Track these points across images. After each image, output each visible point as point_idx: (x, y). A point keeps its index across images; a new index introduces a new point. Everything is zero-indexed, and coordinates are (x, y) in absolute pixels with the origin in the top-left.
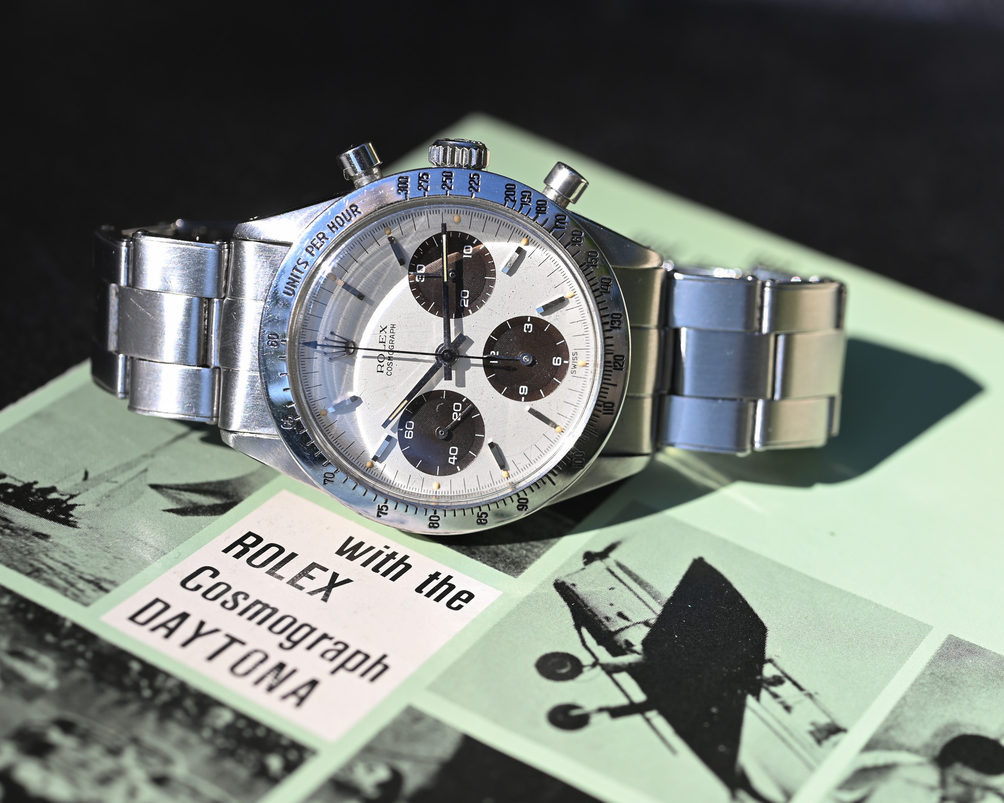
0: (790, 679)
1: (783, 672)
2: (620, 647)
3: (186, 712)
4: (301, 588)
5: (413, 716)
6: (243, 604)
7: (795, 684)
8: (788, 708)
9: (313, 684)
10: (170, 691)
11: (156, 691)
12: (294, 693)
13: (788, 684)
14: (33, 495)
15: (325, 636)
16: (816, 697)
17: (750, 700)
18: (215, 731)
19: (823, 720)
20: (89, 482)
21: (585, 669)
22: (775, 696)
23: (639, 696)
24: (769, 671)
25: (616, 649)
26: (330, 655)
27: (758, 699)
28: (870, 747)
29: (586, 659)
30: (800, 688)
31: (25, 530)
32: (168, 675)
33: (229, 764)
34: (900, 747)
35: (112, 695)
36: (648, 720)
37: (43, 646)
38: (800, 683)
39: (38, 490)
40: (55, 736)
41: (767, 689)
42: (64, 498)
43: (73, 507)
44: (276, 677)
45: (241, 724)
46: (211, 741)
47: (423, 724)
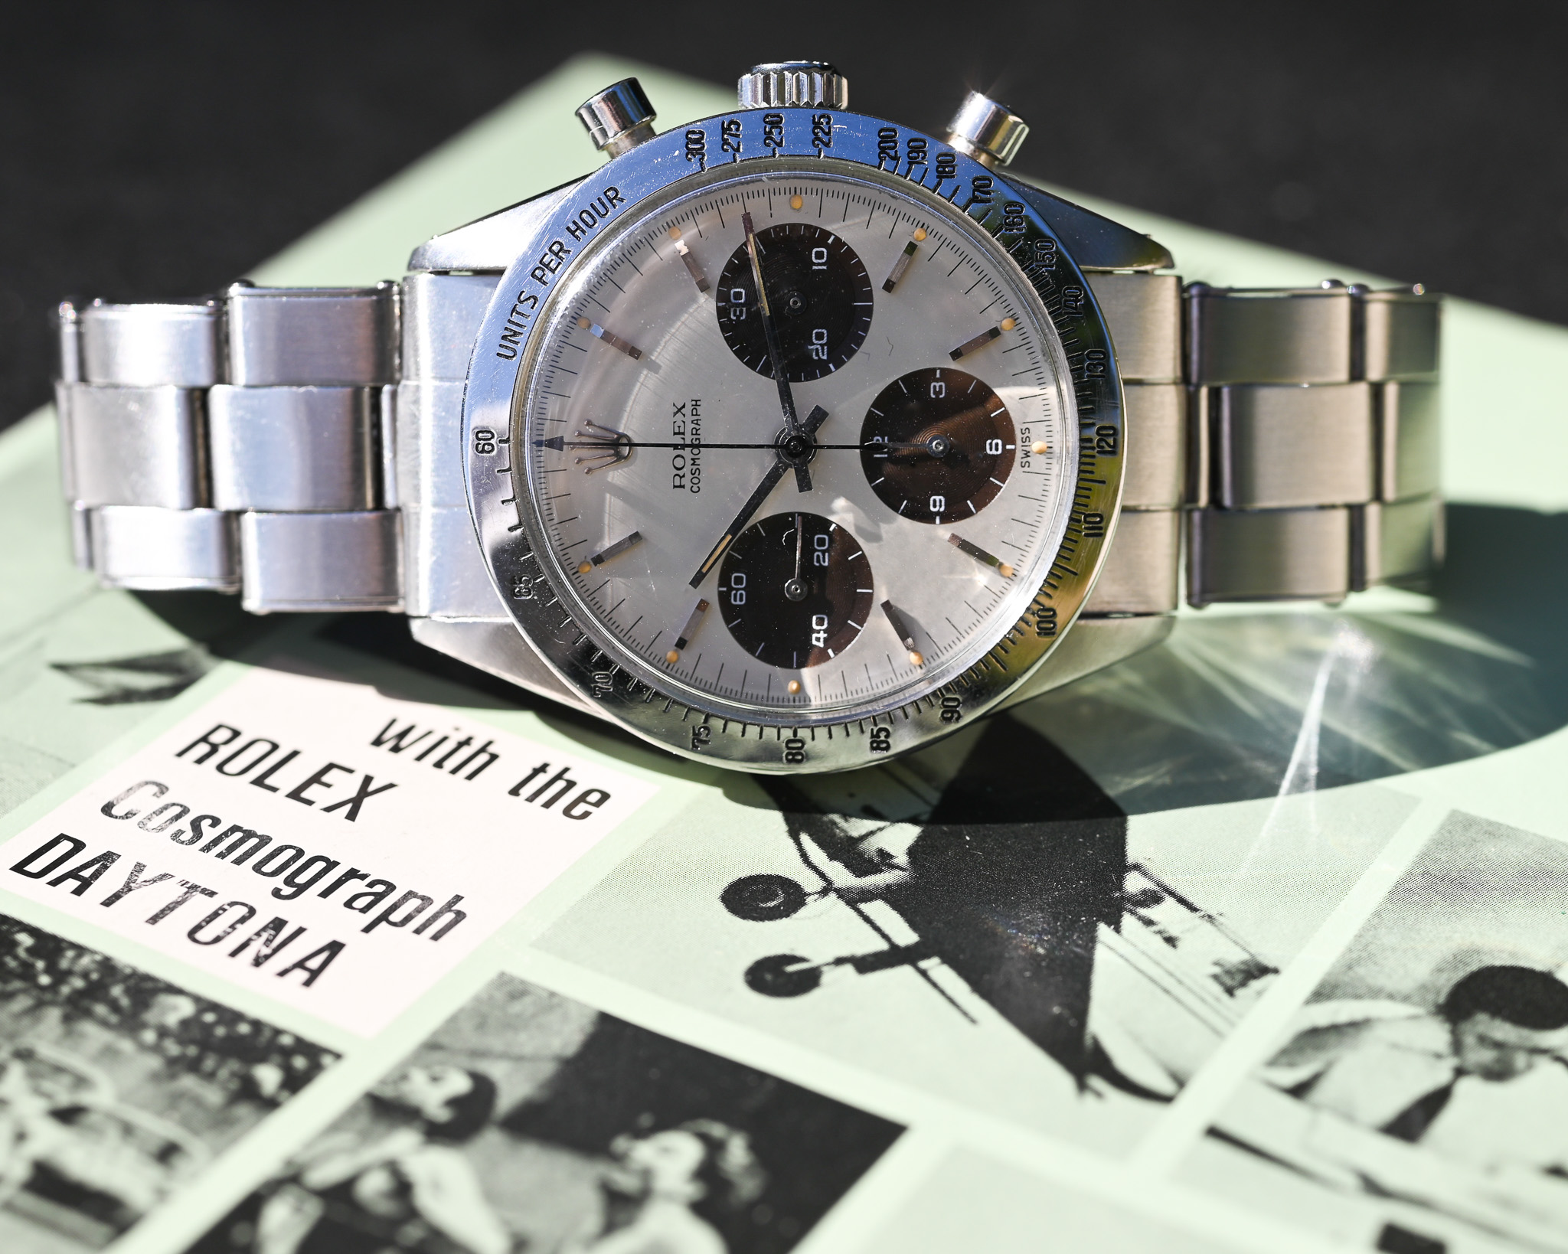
0: (1172, 894)
1: (1159, 884)
2: (870, 860)
3: (114, 1006)
4: (310, 803)
5: (513, 990)
6: (209, 833)
7: (1182, 901)
8: (1171, 941)
9: (335, 947)
10: (85, 975)
11: (60, 977)
12: (300, 964)
13: (1169, 901)
15: (353, 874)
16: (1220, 919)
17: (1104, 931)
18: (163, 1032)
19: (1235, 957)
21: (809, 899)
22: (1148, 922)
23: (905, 936)
24: (1134, 883)
26: (362, 902)
27: (1118, 930)
28: (1320, 995)
29: (810, 882)
30: (1193, 908)
32: (81, 950)
33: (188, 1082)
34: (1375, 993)
36: (922, 971)
38: (1191, 899)
41: (1132, 913)
44: (268, 942)
45: (209, 1017)
46: (156, 1049)
47: (527, 1000)
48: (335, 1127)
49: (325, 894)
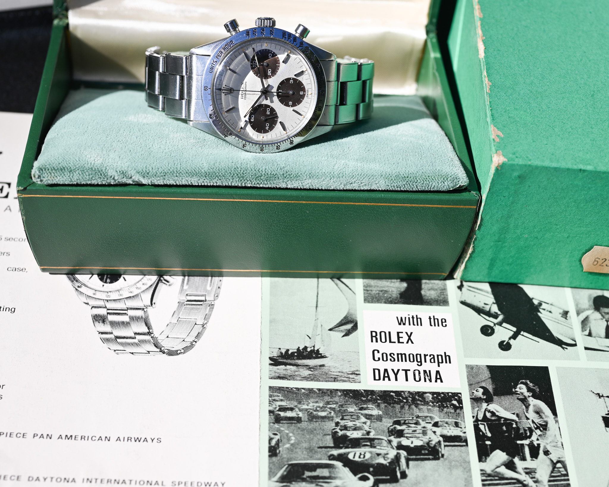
3: (419, 400)
4: (403, 343)
5: (470, 368)
8: (550, 312)
9: (438, 372)
10: (409, 396)
11: (406, 399)
12: (437, 378)
14: (303, 352)
15: (425, 355)
16: (553, 304)
17: (539, 314)
18: (432, 402)
20: (312, 339)
21: (494, 327)
23: (515, 329)
25: (496, 316)
26: (432, 360)
27: (542, 314)
31: (316, 366)
32: (403, 392)
33: (446, 410)
35: (398, 407)
36: (523, 335)
37: (365, 402)
38: (547, 302)
39: (302, 349)
40: (399, 428)
42: (313, 348)
43: (318, 350)
44: (427, 376)
45: (435, 396)
46: (434, 406)
47: (474, 368)
48: (473, 408)
49: (425, 361)
